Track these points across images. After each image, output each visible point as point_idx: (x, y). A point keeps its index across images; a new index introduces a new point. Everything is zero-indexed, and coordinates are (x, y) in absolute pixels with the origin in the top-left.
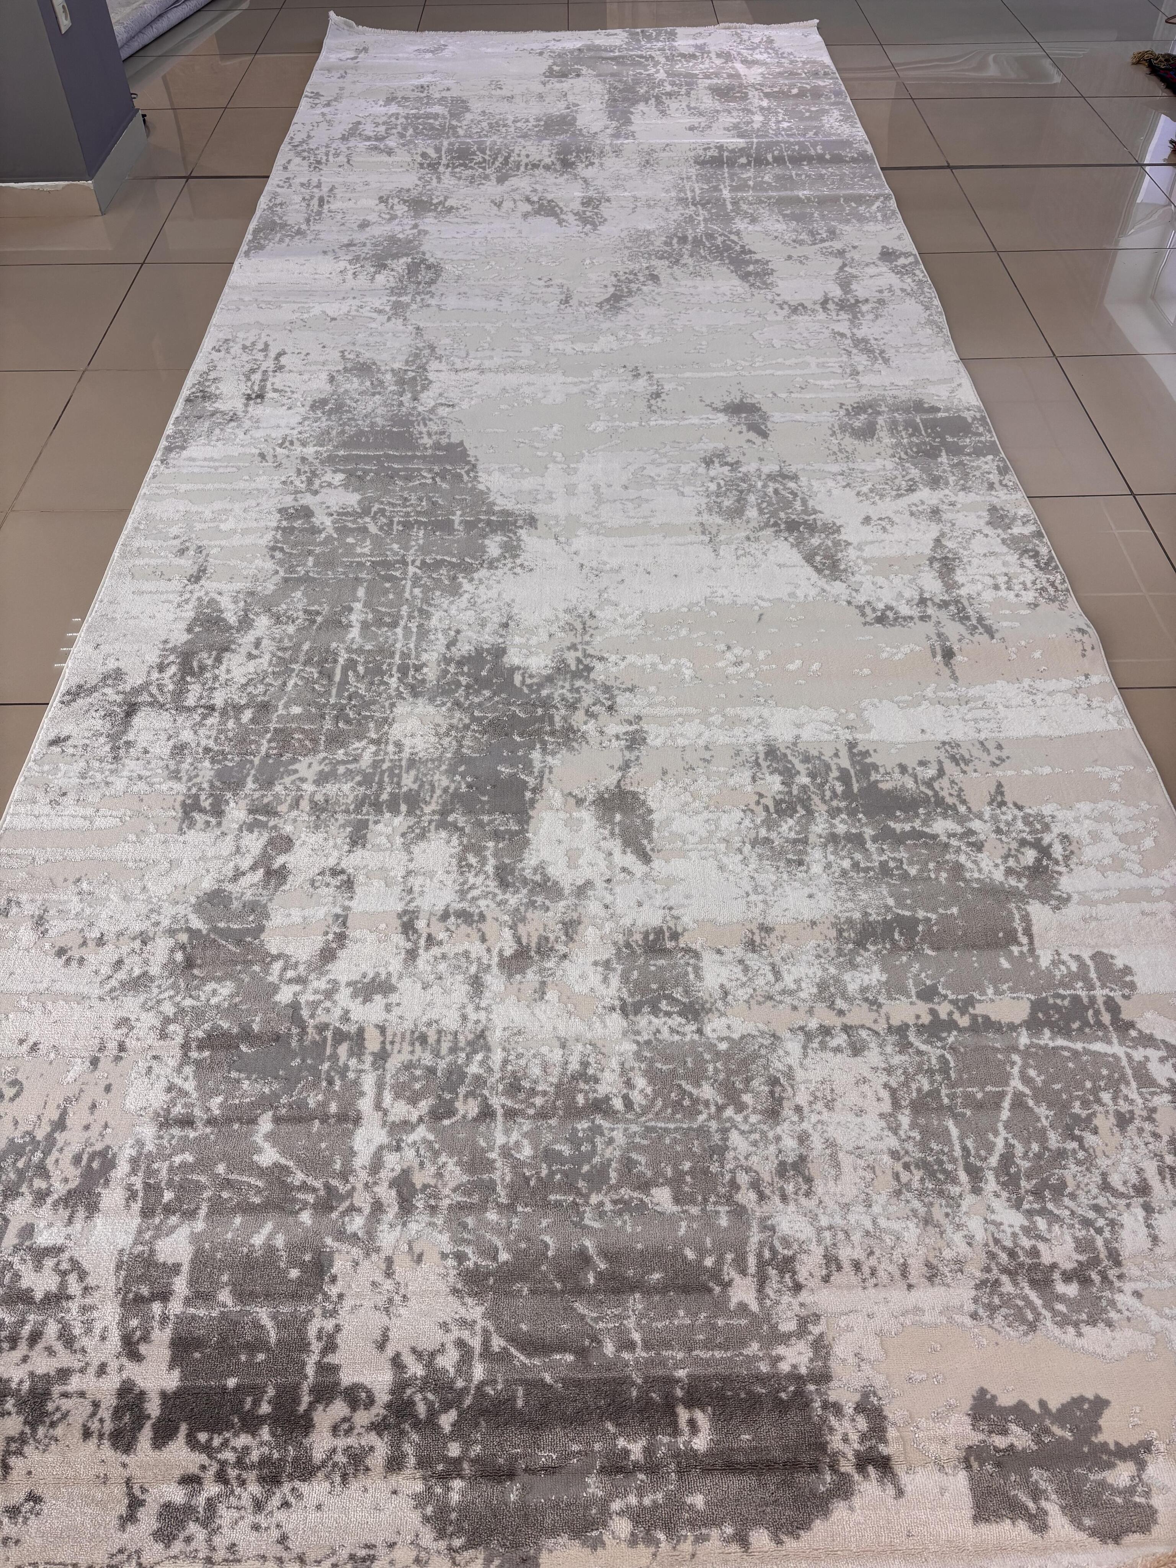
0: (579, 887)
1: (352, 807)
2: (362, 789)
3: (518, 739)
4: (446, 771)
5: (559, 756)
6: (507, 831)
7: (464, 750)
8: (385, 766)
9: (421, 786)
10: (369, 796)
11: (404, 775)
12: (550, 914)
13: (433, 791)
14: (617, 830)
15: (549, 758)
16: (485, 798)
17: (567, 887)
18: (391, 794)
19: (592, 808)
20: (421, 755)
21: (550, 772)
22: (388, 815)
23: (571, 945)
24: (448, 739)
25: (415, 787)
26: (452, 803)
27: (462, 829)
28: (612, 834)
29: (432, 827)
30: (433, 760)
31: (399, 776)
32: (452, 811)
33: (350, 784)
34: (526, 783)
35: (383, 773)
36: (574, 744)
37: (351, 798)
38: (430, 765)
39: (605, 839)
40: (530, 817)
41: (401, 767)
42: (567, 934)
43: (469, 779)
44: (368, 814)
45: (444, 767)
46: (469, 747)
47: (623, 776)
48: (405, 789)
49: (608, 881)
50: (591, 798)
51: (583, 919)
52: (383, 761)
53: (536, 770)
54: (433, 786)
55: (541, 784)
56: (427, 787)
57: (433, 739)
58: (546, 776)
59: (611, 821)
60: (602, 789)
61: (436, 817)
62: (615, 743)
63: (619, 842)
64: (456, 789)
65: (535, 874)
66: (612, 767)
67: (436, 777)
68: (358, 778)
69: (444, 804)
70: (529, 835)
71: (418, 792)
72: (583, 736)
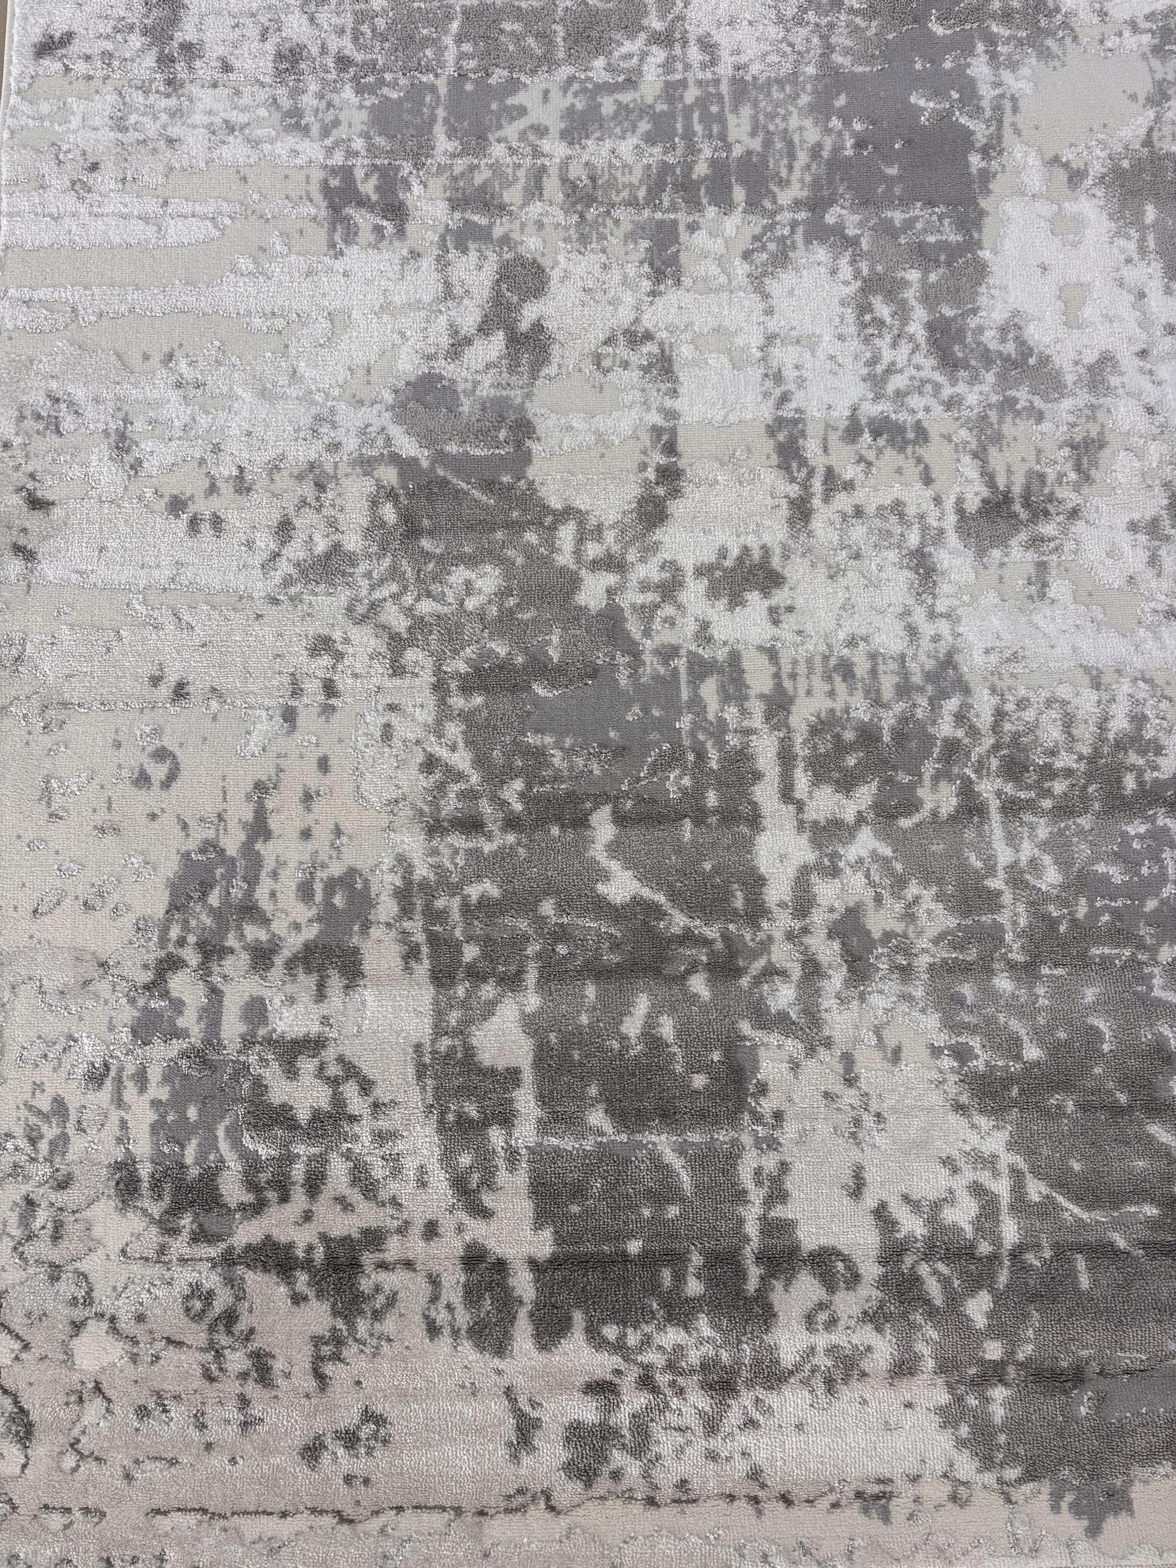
0: (1090, 369)
1: (642, 193)
2: (657, 150)
3: (939, 30)
4: (812, 108)
5: (1025, 71)
6: (942, 246)
7: (838, 58)
8: (691, 95)
9: (767, 143)
10: (672, 167)
11: (731, 119)
12: (1046, 426)
13: (792, 156)
14: (1151, 244)
15: (1007, 76)
16: (892, 171)
17: (1067, 367)
18: (713, 163)
19: (1100, 192)
20: (755, 69)
21: (1015, 110)
22: (711, 212)
23: (1085, 490)
24: (803, 32)
25: (756, 144)
26: (831, 182)
27: (854, 242)
28: (1142, 250)
29: (799, 237)
30: (780, 82)
31: (721, 119)
32: (832, 201)
33: (633, 140)
34: (968, 133)
35: (688, 111)
36: (1050, 42)
37: (638, 172)
38: (776, 94)
39: (1129, 261)
40: (982, 213)
41: (720, 97)
42: (1078, 468)
43: (858, 127)
44: (674, 208)
45: (805, 99)
46: (847, 51)
47: (1158, 119)
48: (737, 151)
49: (1143, 354)
50: (1097, 168)
51: (1109, 437)
52: (683, 83)
53: (985, 104)
54: (790, 143)
55: (1000, 138)
56: (779, 145)
57: (775, 32)
58: (1008, 119)
59: (1137, 222)
60: (1118, 148)
61: (802, 215)
62: (1130, 41)
63: (1156, 268)
64: (837, 149)
65: (1003, 340)
66: (1134, 97)
67: (794, 122)
68: (644, 126)
69: (816, 184)
70: (985, 254)
71: (764, 157)
72: (1065, 25)
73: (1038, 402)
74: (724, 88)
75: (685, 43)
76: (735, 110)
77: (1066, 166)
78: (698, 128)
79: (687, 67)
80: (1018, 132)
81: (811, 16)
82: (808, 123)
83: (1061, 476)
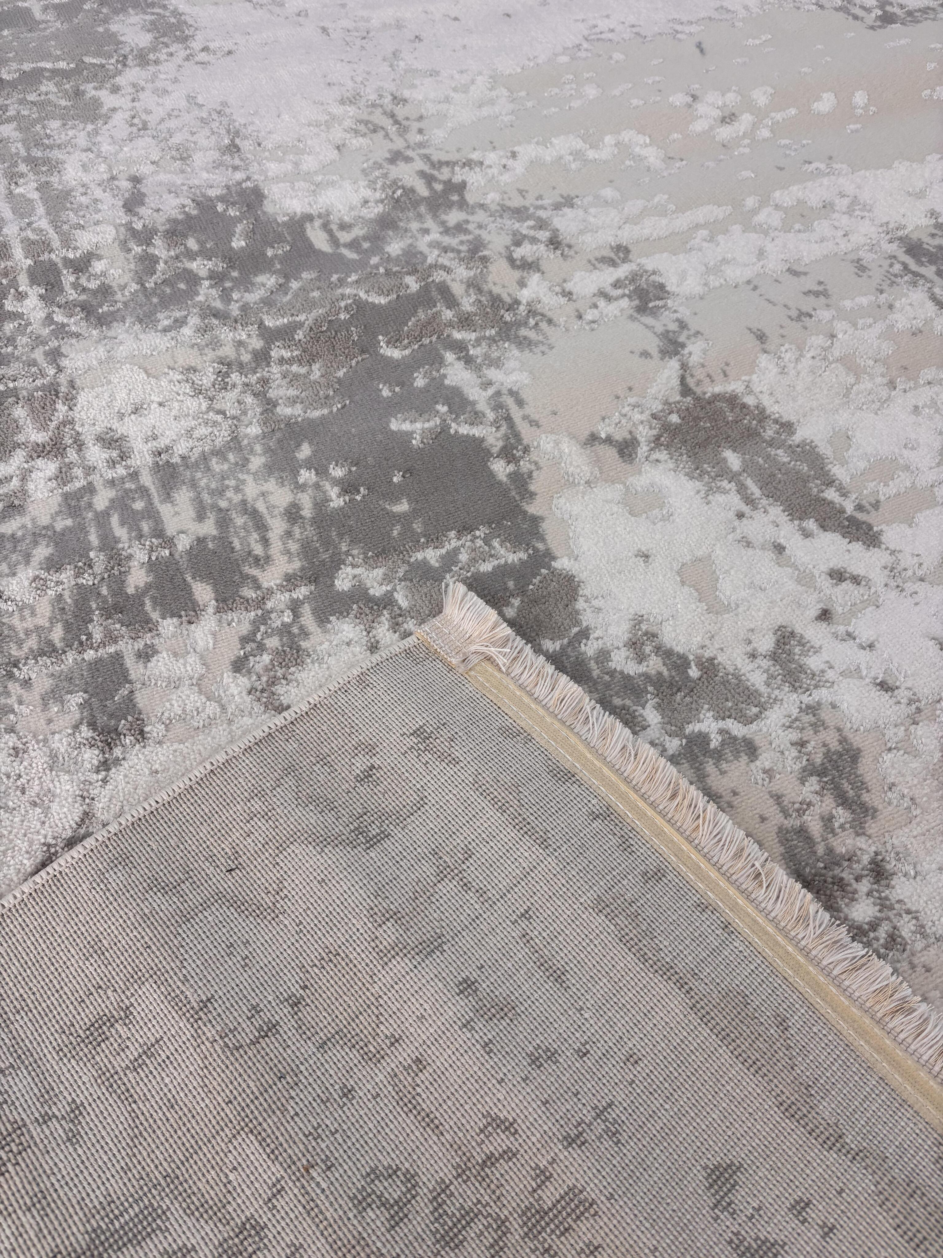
3: (396, 354)
4: (270, 469)
5: (511, 364)
9: (224, 522)
16: (403, 507)
18: (152, 566)
21: (520, 403)
22: (168, 626)
25: (209, 528)
28: (749, 500)
30: (220, 453)
31: (151, 513)
33: (25, 574)
36: (523, 332)
37: (44, 609)
38: (216, 465)
43: (338, 472)
45: (257, 462)
46: (292, 401)
47: (684, 366)
48: (183, 543)
50: (644, 434)
53: (482, 406)
54: (255, 515)
55: (517, 436)
56: (240, 521)
58: (516, 414)
59: (724, 472)
60: (657, 406)
61: (302, 592)
62: (610, 310)
63: (776, 512)
64: (320, 504)
66: (645, 354)
69: (307, 550)
70: (562, 564)
71: (224, 541)
73: (737, 729)
74: (146, 479)
75: (80, 445)
76: (168, 497)
77: (609, 440)
78: (120, 532)
79: (90, 470)
80: (534, 423)
81: (235, 377)
82: (271, 485)
83: (828, 820)
